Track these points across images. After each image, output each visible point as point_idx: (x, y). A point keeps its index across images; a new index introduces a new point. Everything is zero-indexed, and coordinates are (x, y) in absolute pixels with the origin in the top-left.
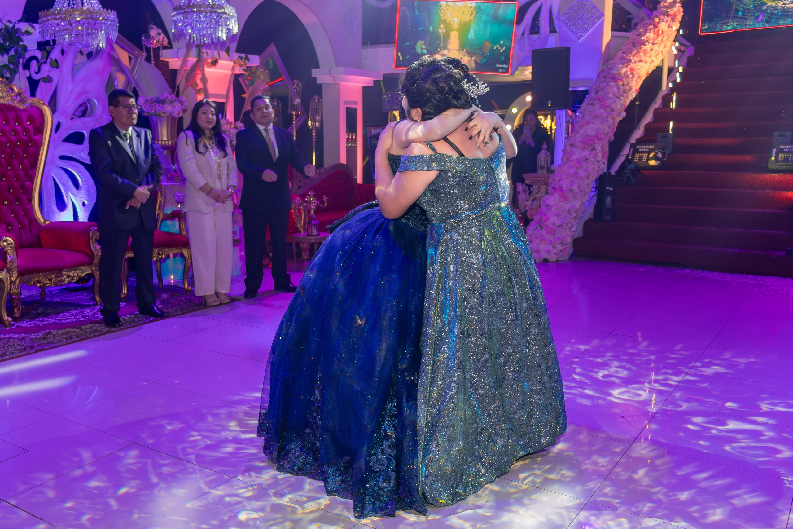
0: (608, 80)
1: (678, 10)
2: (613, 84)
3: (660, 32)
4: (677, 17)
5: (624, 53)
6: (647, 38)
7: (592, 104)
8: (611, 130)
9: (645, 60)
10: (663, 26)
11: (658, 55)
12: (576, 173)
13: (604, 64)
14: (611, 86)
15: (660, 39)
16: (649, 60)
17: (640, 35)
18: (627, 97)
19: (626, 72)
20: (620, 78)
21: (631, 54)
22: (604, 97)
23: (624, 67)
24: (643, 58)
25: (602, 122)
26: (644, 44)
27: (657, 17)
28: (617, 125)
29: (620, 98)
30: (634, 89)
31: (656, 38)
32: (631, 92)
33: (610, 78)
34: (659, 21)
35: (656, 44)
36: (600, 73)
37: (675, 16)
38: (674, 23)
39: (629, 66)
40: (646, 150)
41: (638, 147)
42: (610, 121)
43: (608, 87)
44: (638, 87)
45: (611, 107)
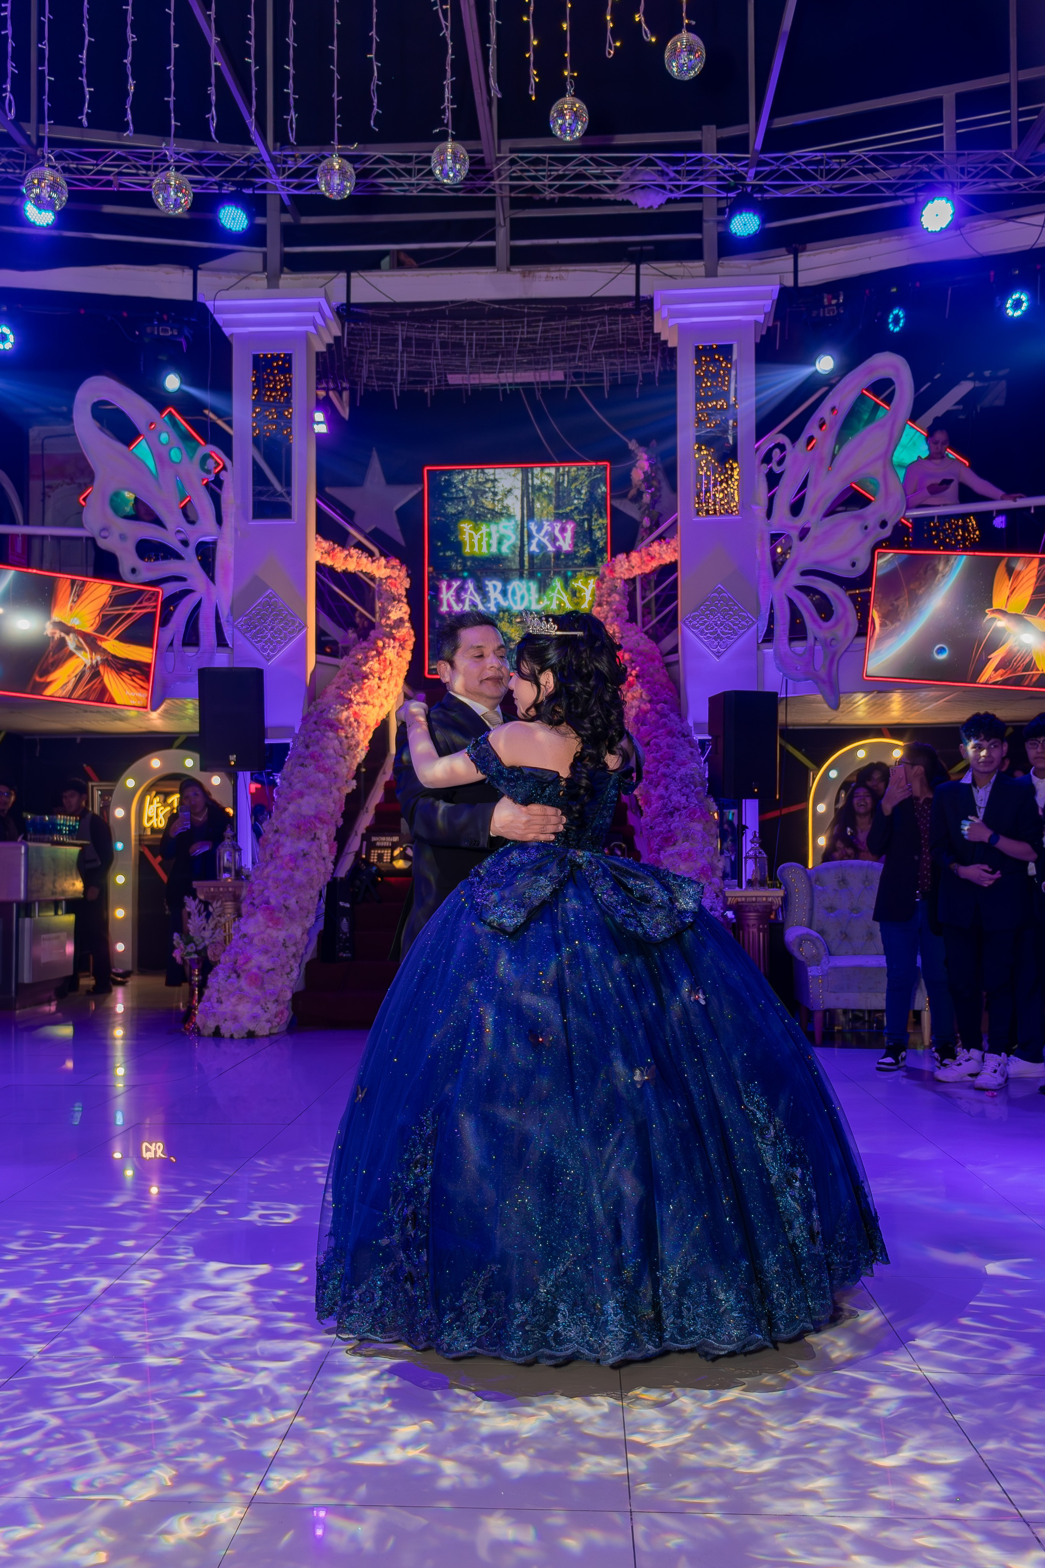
0: (322, 728)
1: (406, 631)
2: (331, 734)
3: (387, 662)
4: (406, 643)
5: (339, 687)
6: (369, 668)
7: (301, 764)
8: (337, 808)
9: (371, 701)
10: (390, 653)
11: (388, 696)
12: (291, 877)
13: (310, 703)
14: (328, 738)
15: (387, 672)
16: (377, 703)
17: (358, 664)
18: (354, 757)
19: (349, 717)
20: (340, 726)
21: (351, 690)
22: (320, 755)
23: (343, 710)
24: (369, 698)
25: (323, 794)
26: (366, 677)
27: (379, 640)
28: (343, 802)
29: (344, 758)
30: (362, 746)
31: (382, 671)
32: (359, 749)
33: (324, 725)
34: (384, 646)
35: (382, 680)
36: (306, 717)
37: (405, 641)
38: (405, 651)
39: (351, 709)
40: (387, 844)
41: (374, 839)
42: (336, 793)
43: (325, 739)
44: (366, 743)
45: (333, 770)
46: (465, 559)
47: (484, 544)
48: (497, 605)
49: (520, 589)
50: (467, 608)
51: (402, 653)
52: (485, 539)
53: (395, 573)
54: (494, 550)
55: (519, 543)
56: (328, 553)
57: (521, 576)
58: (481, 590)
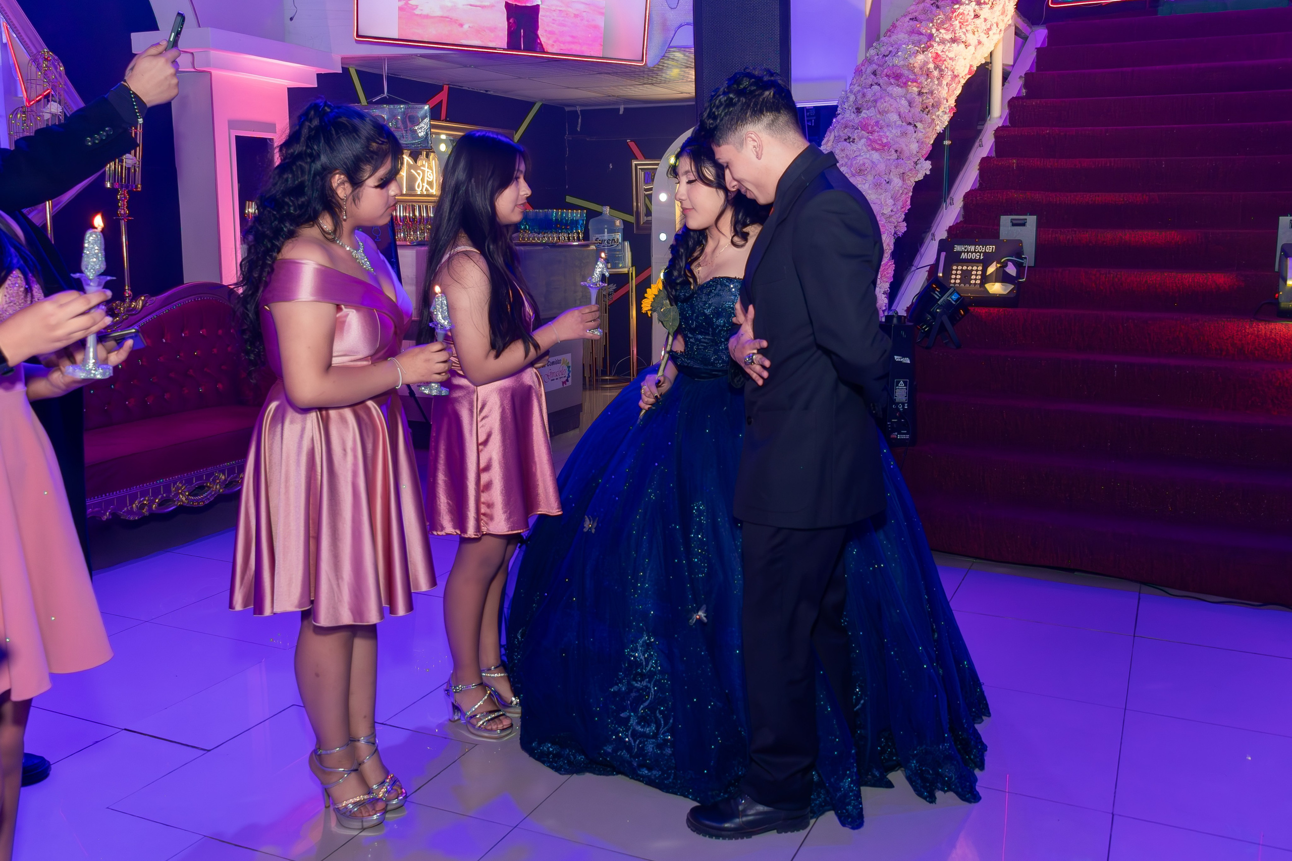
5: (914, 19)
7: (849, 138)
8: (900, 204)
9: (963, 38)
11: (990, 29)
13: (869, 45)
14: (890, 95)
16: (972, 39)
18: (931, 124)
19: (926, 63)
20: (911, 77)
21: (932, 22)
23: (918, 52)
24: (960, 33)
28: (910, 193)
29: (915, 126)
30: (945, 106)
32: (940, 113)
33: (888, 76)
35: (985, 3)
36: (863, 65)
39: (931, 50)
40: (977, 256)
41: (958, 248)
42: (897, 182)
43: (887, 99)
44: (952, 102)
45: (896, 147)
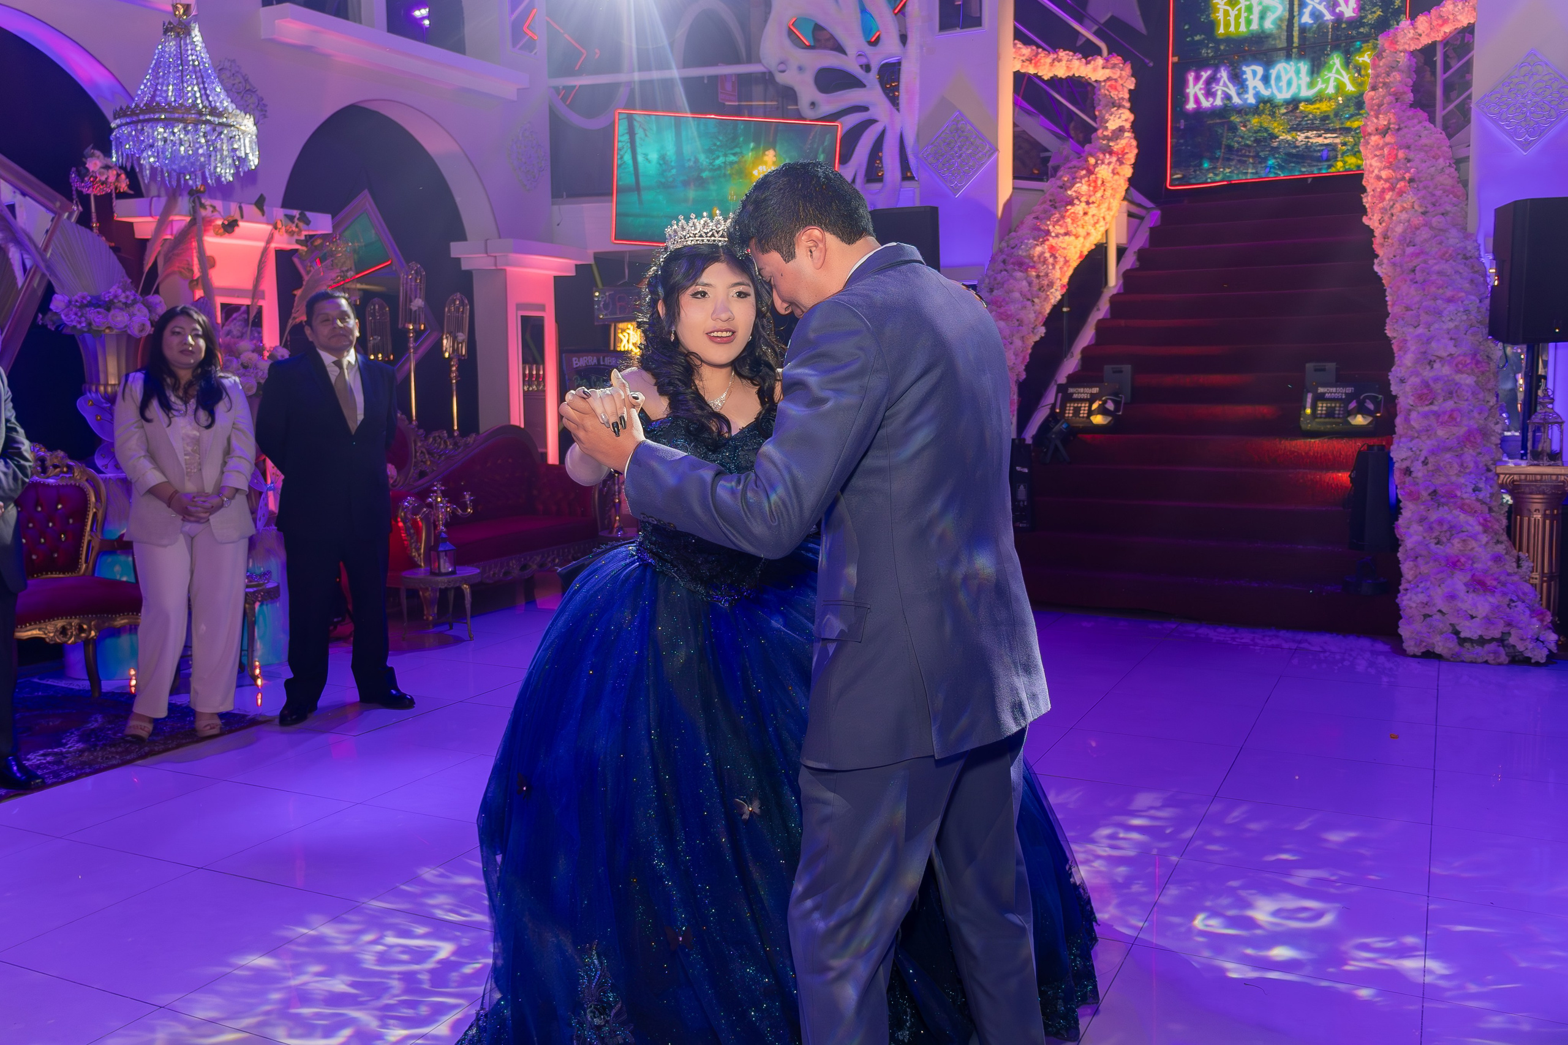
0: (1010, 267)
1: (1126, 142)
2: (1019, 274)
3: (1099, 182)
4: (1126, 156)
5: (1037, 218)
6: (1075, 191)
8: (1020, 360)
9: (1074, 231)
10: (1103, 172)
11: (1097, 223)
13: (1001, 239)
14: (1015, 279)
15: (1099, 194)
16: (1082, 232)
17: (1064, 187)
18: (1047, 298)
19: (1043, 253)
20: (1031, 264)
21: (1049, 220)
22: (1004, 300)
23: (1037, 245)
24: (1071, 228)
26: (1071, 202)
27: (1092, 155)
28: (1030, 351)
29: (1033, 302)
30: (1058, 285)
31: (1092, 193)
32: (1053, 290)
33: (1013, 264)
34: (1096, 163)
35: (1093, 203)
36: (996, 254)
37: (1124, 154)
38: (1123, 166)
39: (1047, 243)
40: (1085, 396)
41: (1071, 390)
42: (1018, 343)
43: (1011, 281)
44: (1065, 280)
45: (1018, 317)
46: (1218, 42)
47: (1242, 20)
48: (1257, 95)
49: (1287, 72)
50: (1218, 102)
51: (1119, 169)
52: (1244, 15)
53: (1116, 74)
54: (1255, 26)
55: (1286, 15)
56: (1030, 60)
57: (1288, 57)
58: (1237, 78)
